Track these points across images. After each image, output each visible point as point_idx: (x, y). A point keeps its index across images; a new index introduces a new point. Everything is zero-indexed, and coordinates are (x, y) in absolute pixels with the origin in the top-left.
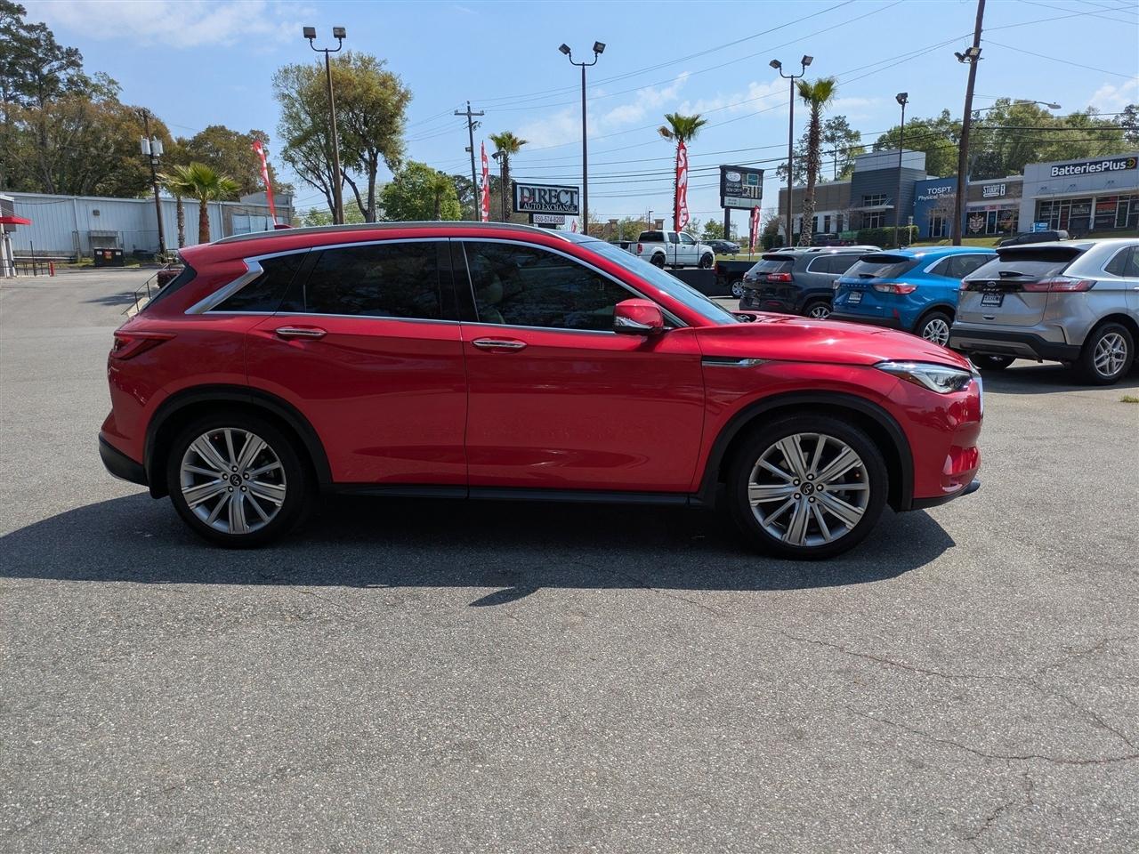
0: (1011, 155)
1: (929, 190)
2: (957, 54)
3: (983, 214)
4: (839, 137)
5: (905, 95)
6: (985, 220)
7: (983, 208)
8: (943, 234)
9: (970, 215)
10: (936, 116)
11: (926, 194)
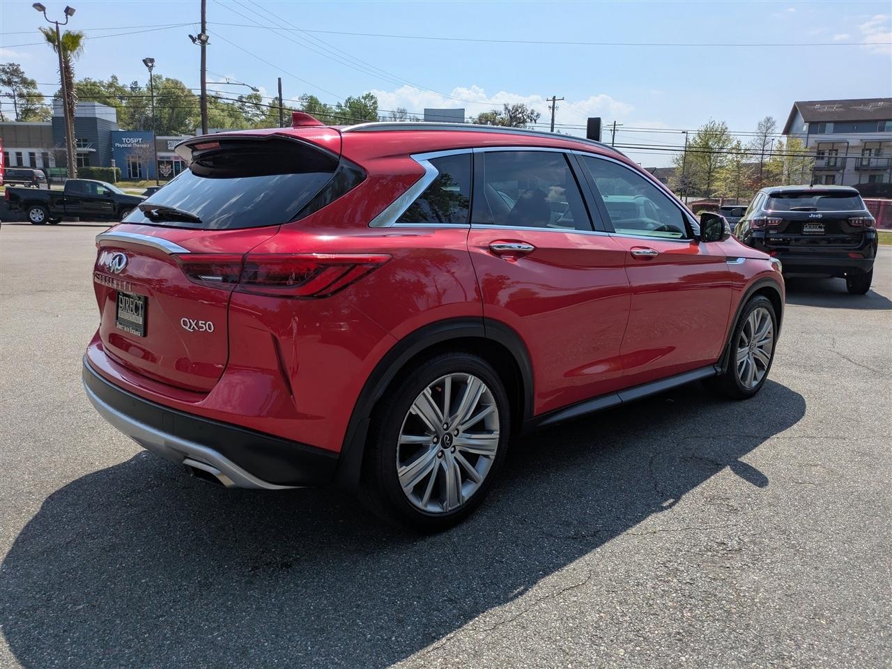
0: (170, 119)
1: (124, 139)
2: (191, 36)
3: (170, 163)
4: (15, 82)
5: (152, 60)
6: (172, 167)
7: (169, 158)
8: (140, 176)
9: (160, 163)
10: (107, 80)
11: (122, 142)
